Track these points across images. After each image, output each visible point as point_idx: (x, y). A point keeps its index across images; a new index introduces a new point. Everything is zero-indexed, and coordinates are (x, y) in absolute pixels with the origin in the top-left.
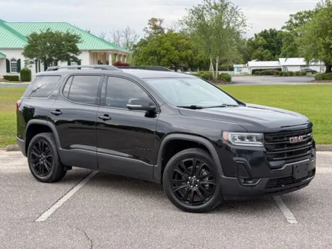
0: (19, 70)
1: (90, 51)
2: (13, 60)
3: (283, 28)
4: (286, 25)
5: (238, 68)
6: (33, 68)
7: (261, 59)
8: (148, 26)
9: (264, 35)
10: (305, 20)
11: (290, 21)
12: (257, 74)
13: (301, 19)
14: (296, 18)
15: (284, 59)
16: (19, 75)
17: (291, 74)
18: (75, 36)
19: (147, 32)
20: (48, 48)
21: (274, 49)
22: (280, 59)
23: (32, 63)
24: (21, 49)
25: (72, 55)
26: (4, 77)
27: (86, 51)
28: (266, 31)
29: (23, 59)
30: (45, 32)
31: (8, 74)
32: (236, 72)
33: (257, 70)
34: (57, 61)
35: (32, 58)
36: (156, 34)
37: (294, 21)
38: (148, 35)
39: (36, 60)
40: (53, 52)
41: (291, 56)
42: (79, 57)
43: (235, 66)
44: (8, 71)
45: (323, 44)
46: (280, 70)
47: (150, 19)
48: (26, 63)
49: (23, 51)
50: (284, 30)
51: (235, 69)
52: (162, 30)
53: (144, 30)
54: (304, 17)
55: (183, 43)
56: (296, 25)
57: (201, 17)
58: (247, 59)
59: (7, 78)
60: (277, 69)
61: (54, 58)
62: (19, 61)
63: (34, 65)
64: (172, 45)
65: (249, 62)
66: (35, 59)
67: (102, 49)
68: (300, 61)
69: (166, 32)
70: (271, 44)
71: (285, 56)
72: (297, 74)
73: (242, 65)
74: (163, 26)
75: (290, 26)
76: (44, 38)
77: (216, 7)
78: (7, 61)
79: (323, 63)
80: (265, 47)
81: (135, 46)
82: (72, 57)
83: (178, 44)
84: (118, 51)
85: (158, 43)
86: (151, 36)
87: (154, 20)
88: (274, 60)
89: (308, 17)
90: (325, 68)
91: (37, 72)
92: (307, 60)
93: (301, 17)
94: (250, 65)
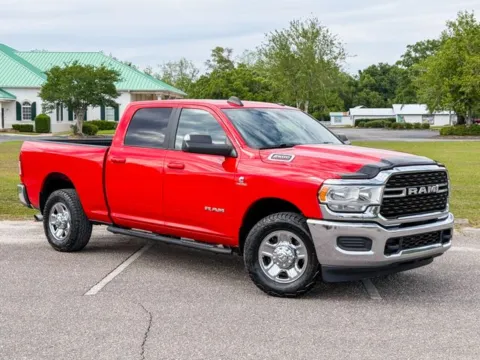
0: (33, 116)
1: (131, 91)
2: (26, 103)
3: (398, 63)
4: (402, 59)
5: (335, 117)
6: (53, 116)
7: (368, 104)
8: (212, 58)
9: (372, 71)
10: (428, 53)
11: (408, 54)
12: (362, 126)
13: (423, 51)
14: (416, 50)
15: (400, 105)
16: (33, 123)
17: (409, 127)
18: (112, 72)
19: (210, 66)
20: (75, 88)
21: (385, 91)
22: (394, 106)
23: (52, 107)
24: (37, 88)
25: (107, 97)
26: (13, 126)
27: (126, 91)
28: (374, 66)
29: (40, 102)
30: (70, 65)
31: (19, 123)
32: (333, 122)
33: (362, 120)
34: (87, 105)
35: (52, 101)
36: (223, 69)
37: (413, 54)
38: (211, 71)
39: (58, 104)
40: (82, 93)
41: (409, 102)
42: (117, 101)
43: (331, 114)
44: (19, 118)
45: (451, 86)
46: (394, 120)
47: (214, 48)
48: (44, 108)
49: (40, 92)
50: (400, 67)
51: (332, 119)
52: (231, 63)
53: (206, 64)
54: (427, 49)
55: (259, 82)
56: (416, 60)
57: (284, 47)
58: (347, 106)
59: (17, 128)
60: (390, 120)
61: (82, 101)
62: (34, 104)
63: (55, 111)
64: (245, 85)
65: (351, 109)
66: (56, 102)
67: (149, 89)
68: (422, 109)
69: (236, 66)
70: (383, 85)
71: (401, 101)
72: (417, 127)
73: (341, 114)
74: (231, 59)
75: (408, 60)
76: (70, 73)
78: (18, 105)
79: (452, 112)
80: (374, 88)
81: (193, 86)
82: (108, 101)
83: (252, 82)
84: (169, 92)
85: (225, 81)
86: (215, 72)
87: (219, 50)
88: (385, 107)
89: (432, 49)
90: (456, 119)
91: (58, 119)
93: (423, 48)
94: (352, 114)
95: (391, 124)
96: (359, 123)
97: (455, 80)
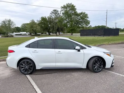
7: (16, 32)
11: (22, 25)
22: (20, 32)
56: (23, 26)
58: (13, 32)
70: (18, 30)
71: (22, 32)
75: (22, 26)
77: (8, 21)
79: (29, 33)
80: (16, 30)
92: (27, 32)
93: (24, 24)
94: (14, 34)
95: (21, 35)
96: (16, 35)
97: (33, 29)
